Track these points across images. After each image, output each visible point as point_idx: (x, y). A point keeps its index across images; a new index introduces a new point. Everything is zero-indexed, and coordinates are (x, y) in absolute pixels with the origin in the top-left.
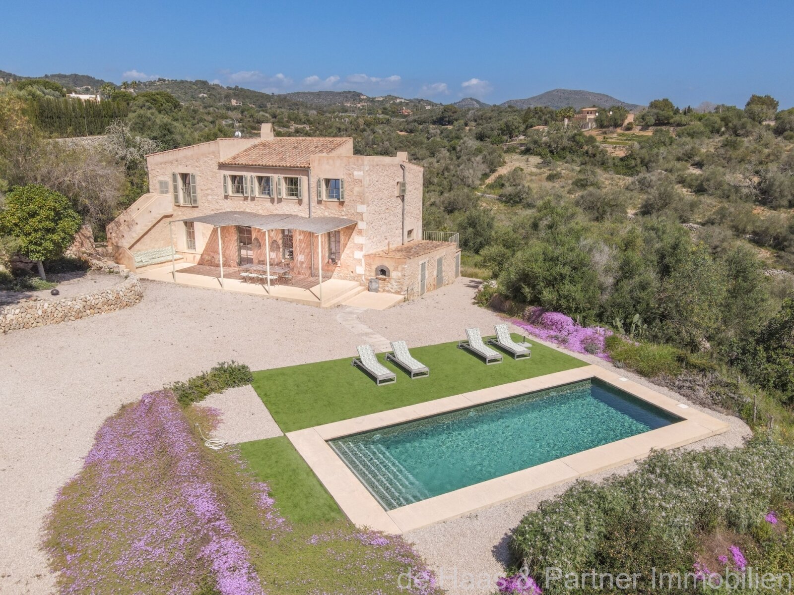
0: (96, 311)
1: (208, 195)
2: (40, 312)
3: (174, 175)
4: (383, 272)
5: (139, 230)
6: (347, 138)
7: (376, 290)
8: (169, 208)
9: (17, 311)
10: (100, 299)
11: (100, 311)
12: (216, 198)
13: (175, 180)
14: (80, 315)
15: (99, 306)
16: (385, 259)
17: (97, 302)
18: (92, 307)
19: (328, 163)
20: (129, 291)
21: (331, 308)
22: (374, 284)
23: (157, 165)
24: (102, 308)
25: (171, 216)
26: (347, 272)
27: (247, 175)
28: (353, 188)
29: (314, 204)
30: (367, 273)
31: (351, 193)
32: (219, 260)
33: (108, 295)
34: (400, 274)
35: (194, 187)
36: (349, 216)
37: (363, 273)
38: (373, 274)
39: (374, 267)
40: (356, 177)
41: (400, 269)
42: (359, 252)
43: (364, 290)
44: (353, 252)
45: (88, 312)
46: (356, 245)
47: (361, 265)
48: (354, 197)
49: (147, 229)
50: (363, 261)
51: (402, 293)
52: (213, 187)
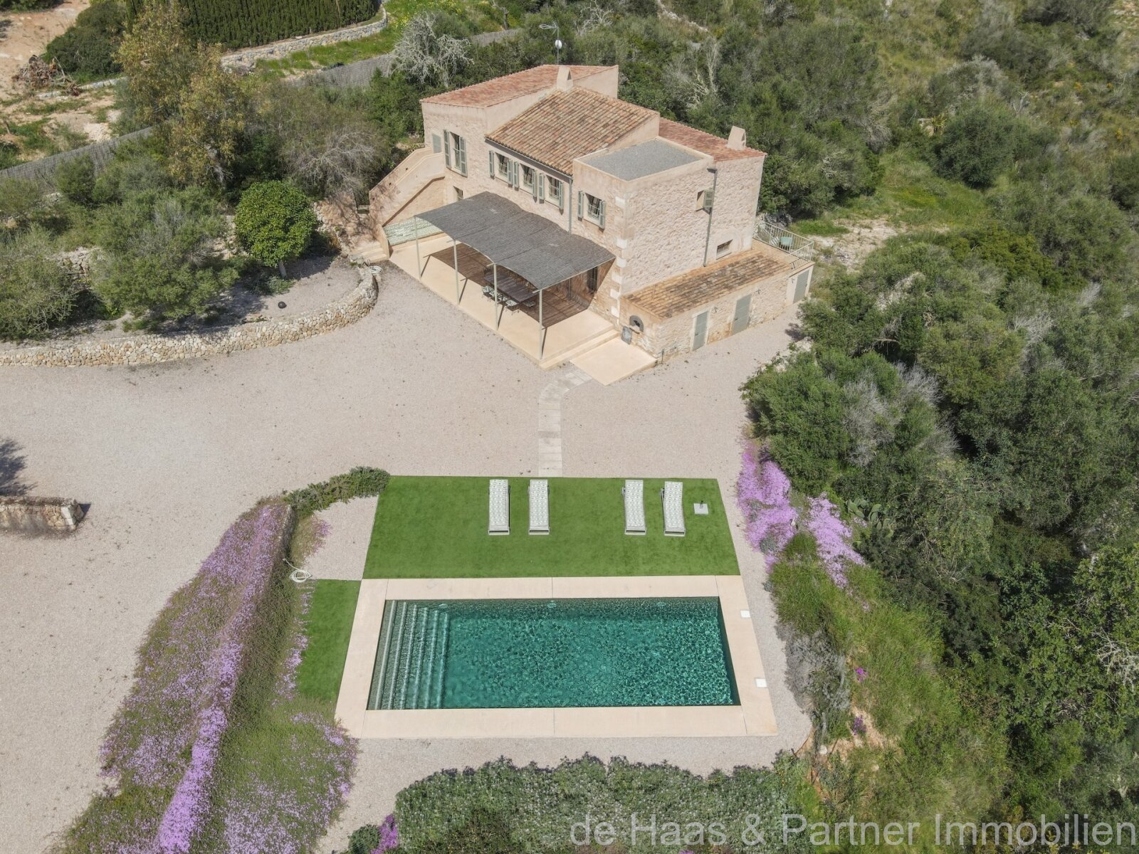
1: (476, 167)
2: (259, 335)
3: (445, 132)
4: (638, 323)
5: (401, 198)
6: (653, 112)
7: (629, 342)
8: (441, 170)
9: (239, 334)
10: (317, 321)
11: (317, 332)
12: (483, 174)
13: (446, 139)
14: (297, 337)
15: (316, 327)
16: (640, 311)
17: (314, 323)
18: (309, 329)
19: (590, 176)
21: (551, 369)
22: (627, 333)
23: (431, 115)
24: (320, 329)
25: (443, 178)
26: (603, 309)
27: (513, 159)
28: (614, 216)
29: (574, 218)
31: (611, 221)
33: (328, 315)
34: (653, 333)
35: (463, 154)
37: (618, 316)
38: (627, 322)
39: (629, 315)
41: (654, 328)
42: (615, 291)
43: (616, 336)
44: (610, 289)
45: (305, 334)
46: (613, 282)
47: (616, 306)
48: (614, 227)
49: (411, 197)
50: (619, 302)
51: (654, 355)
52: (480, 160)
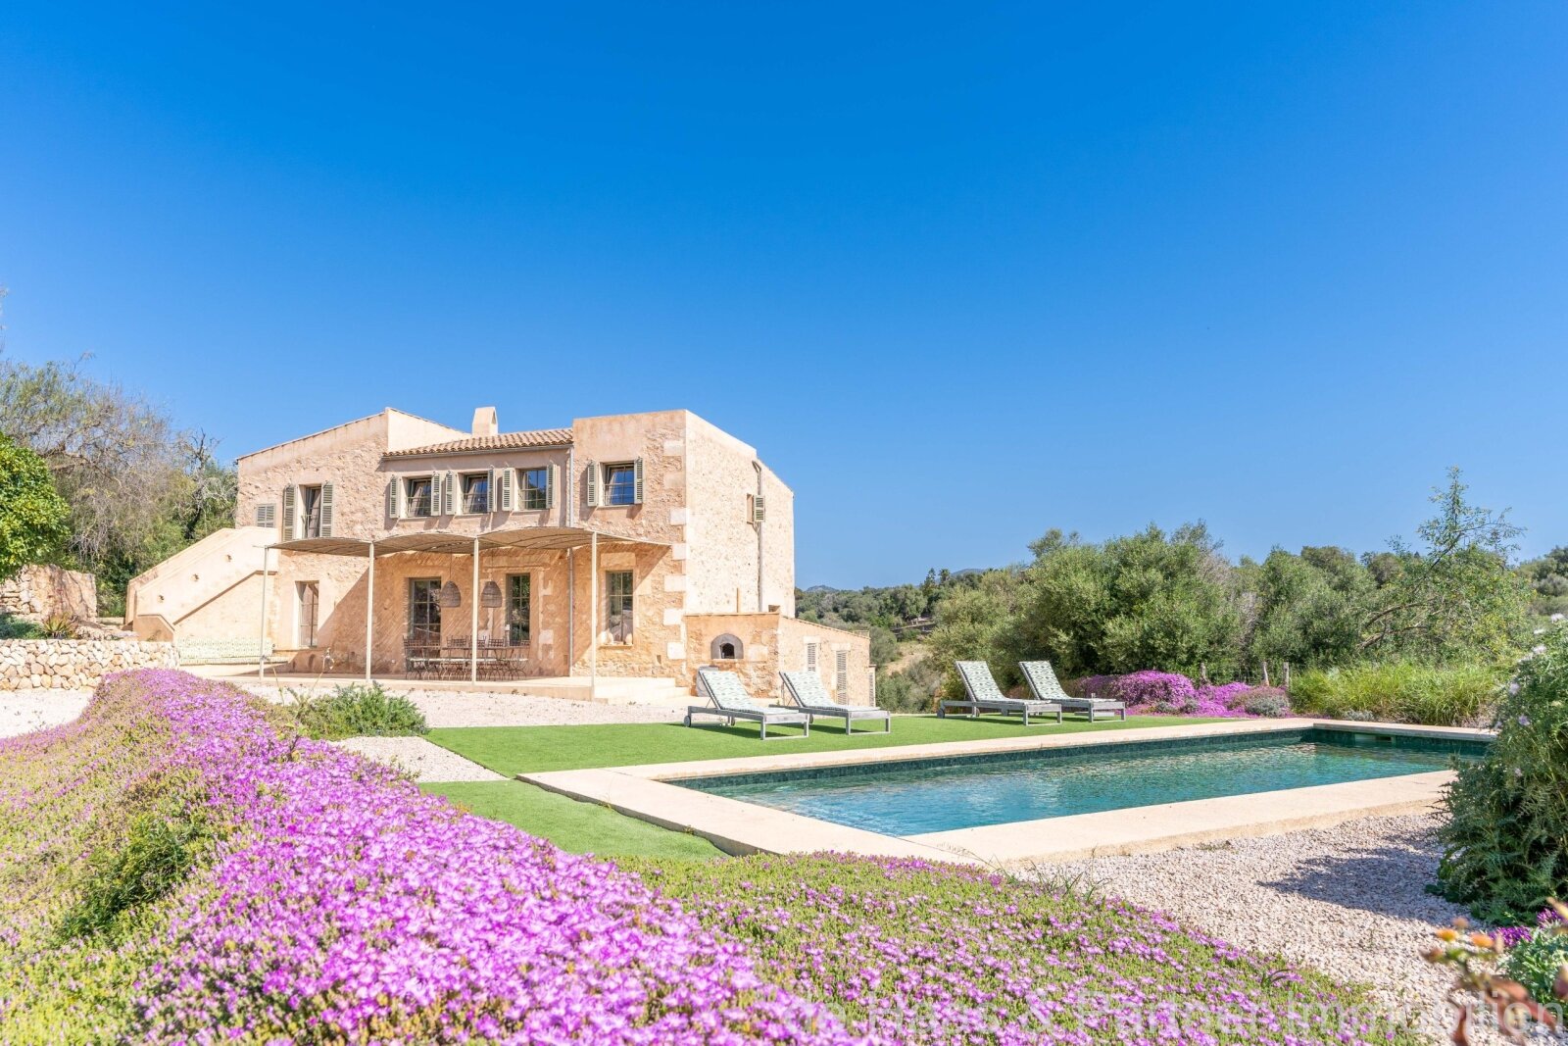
0: (57, 680)
1: (354, 522)
3: (289, 489)
4: (728, 650)
5: (199, 591)
10: (72, 656)
11: (66, 684)
12: (372, 527)
13: (290, 501)
14: (15, 681)
15: (64, 671)
16: (732, 618)
17: (64, 659)
18: (48, 670)
19: (610, 431)
20: (148, 657)
23: (257, 473)
24: (74, 678)
25: (272, 573)
26: (648, 659)
27: (441, 473)
28: (662, 476)
30: (693, 656)
31: (657, 487)
32: (365, 659)
33: (95, 651)
34: (765, 650)
35: (328, 510)
36: (654, 535)
37: (682, 655)
38: (706, 656)
39: (707, 641)
40: (668, 453)
41: (765, 638)
42: (674, 610)
44: (661, 611)
45: (36, 680)
46: (669, 594)
47: (678, 640)
48: (664, 494)
49: (216, 592)
50: (683, 630)
51: (772, 694)
52: (368, 505)
